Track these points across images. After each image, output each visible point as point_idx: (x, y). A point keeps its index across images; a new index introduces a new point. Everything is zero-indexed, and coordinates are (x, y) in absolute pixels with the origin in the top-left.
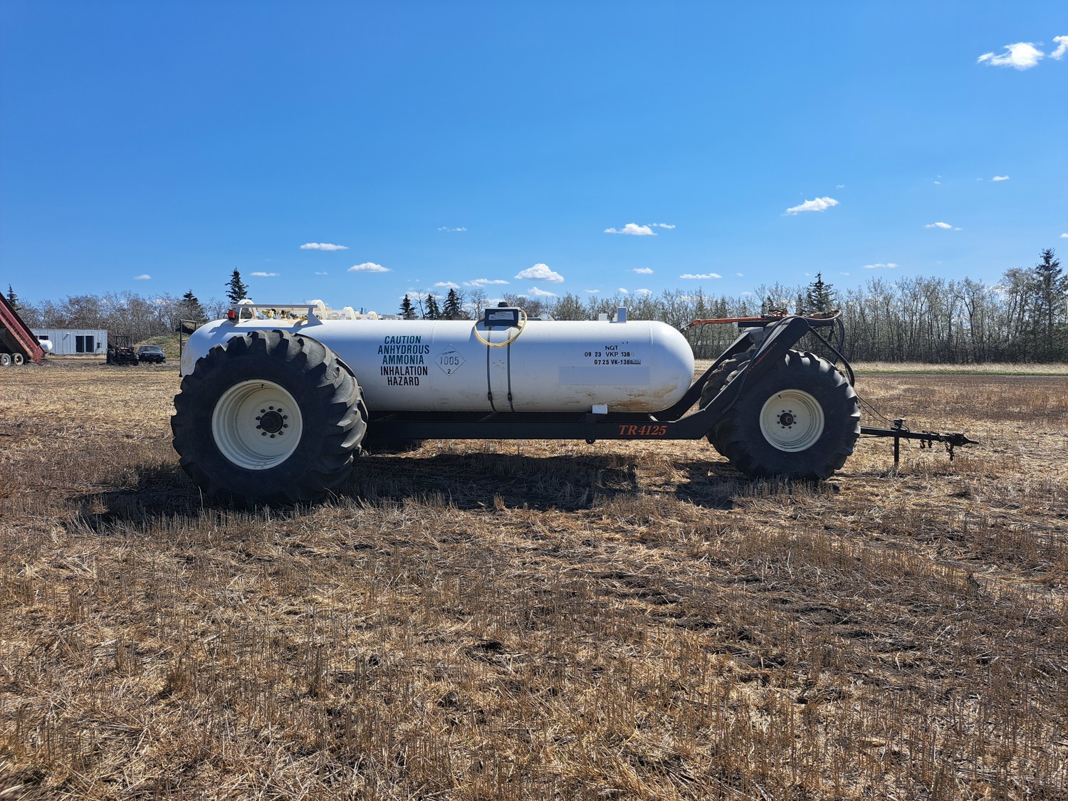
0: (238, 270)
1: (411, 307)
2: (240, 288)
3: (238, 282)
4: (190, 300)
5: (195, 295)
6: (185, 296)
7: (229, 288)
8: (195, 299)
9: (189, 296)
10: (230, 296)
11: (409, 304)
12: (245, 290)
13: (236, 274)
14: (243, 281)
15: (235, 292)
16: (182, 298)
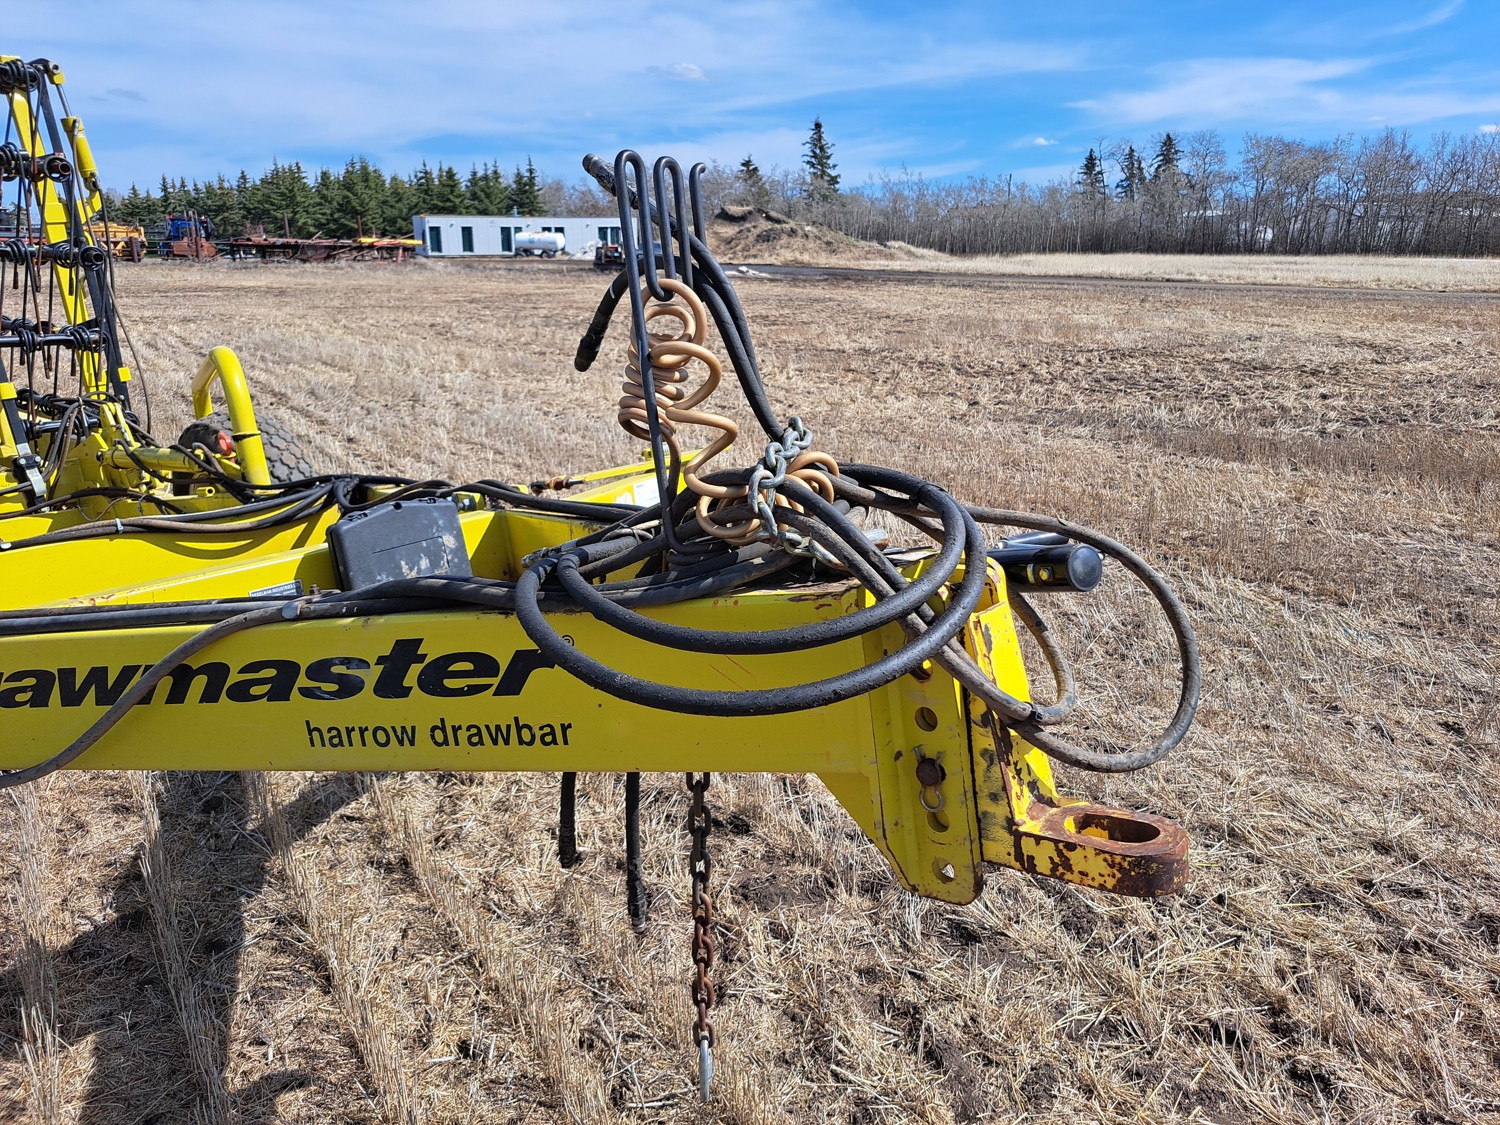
0: (821, 121)
1: (1098, 169)
2: (822, 149)
3: (820, 138)
4: (748, 170)
5: (756, 162)
6: (743, 165)
7: (807, 149)
8: (756, 169)
9: (747, 164)
10: (808, 162)
11: (1094, 165)
12: (829, 152)
13: (818, 126)
14: (827, 138)
15: (815, 156)
16: (737, 167)
